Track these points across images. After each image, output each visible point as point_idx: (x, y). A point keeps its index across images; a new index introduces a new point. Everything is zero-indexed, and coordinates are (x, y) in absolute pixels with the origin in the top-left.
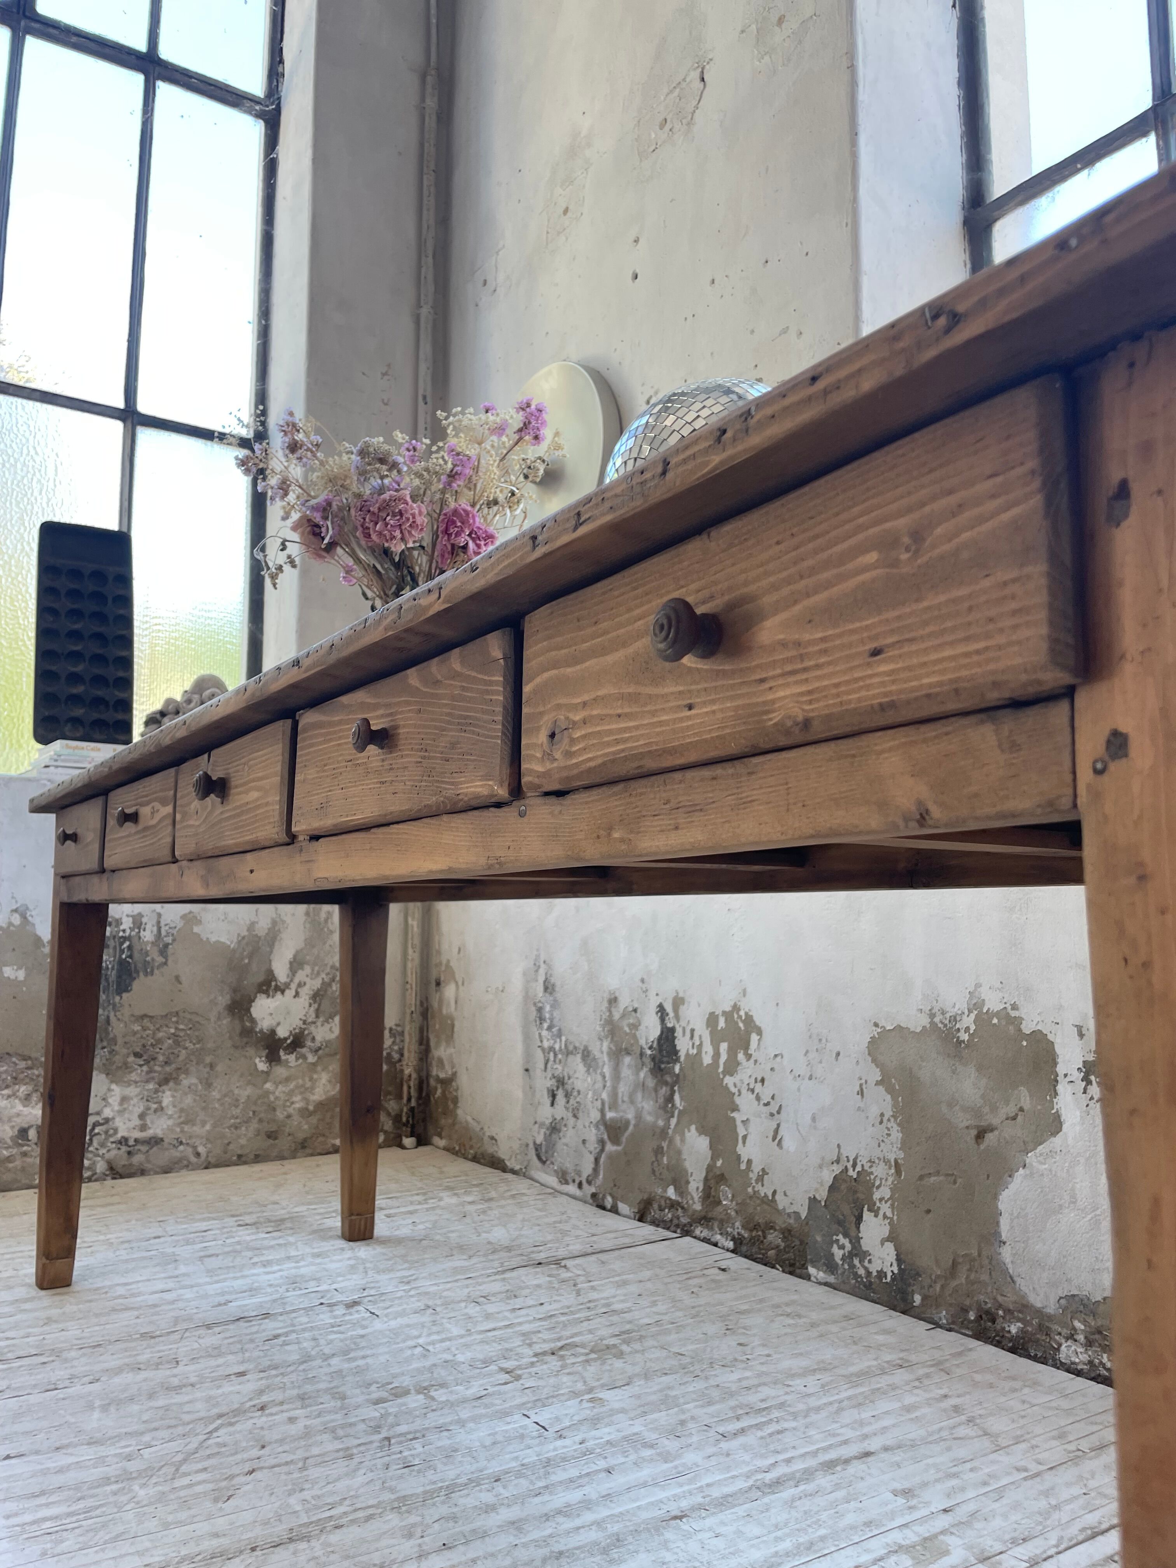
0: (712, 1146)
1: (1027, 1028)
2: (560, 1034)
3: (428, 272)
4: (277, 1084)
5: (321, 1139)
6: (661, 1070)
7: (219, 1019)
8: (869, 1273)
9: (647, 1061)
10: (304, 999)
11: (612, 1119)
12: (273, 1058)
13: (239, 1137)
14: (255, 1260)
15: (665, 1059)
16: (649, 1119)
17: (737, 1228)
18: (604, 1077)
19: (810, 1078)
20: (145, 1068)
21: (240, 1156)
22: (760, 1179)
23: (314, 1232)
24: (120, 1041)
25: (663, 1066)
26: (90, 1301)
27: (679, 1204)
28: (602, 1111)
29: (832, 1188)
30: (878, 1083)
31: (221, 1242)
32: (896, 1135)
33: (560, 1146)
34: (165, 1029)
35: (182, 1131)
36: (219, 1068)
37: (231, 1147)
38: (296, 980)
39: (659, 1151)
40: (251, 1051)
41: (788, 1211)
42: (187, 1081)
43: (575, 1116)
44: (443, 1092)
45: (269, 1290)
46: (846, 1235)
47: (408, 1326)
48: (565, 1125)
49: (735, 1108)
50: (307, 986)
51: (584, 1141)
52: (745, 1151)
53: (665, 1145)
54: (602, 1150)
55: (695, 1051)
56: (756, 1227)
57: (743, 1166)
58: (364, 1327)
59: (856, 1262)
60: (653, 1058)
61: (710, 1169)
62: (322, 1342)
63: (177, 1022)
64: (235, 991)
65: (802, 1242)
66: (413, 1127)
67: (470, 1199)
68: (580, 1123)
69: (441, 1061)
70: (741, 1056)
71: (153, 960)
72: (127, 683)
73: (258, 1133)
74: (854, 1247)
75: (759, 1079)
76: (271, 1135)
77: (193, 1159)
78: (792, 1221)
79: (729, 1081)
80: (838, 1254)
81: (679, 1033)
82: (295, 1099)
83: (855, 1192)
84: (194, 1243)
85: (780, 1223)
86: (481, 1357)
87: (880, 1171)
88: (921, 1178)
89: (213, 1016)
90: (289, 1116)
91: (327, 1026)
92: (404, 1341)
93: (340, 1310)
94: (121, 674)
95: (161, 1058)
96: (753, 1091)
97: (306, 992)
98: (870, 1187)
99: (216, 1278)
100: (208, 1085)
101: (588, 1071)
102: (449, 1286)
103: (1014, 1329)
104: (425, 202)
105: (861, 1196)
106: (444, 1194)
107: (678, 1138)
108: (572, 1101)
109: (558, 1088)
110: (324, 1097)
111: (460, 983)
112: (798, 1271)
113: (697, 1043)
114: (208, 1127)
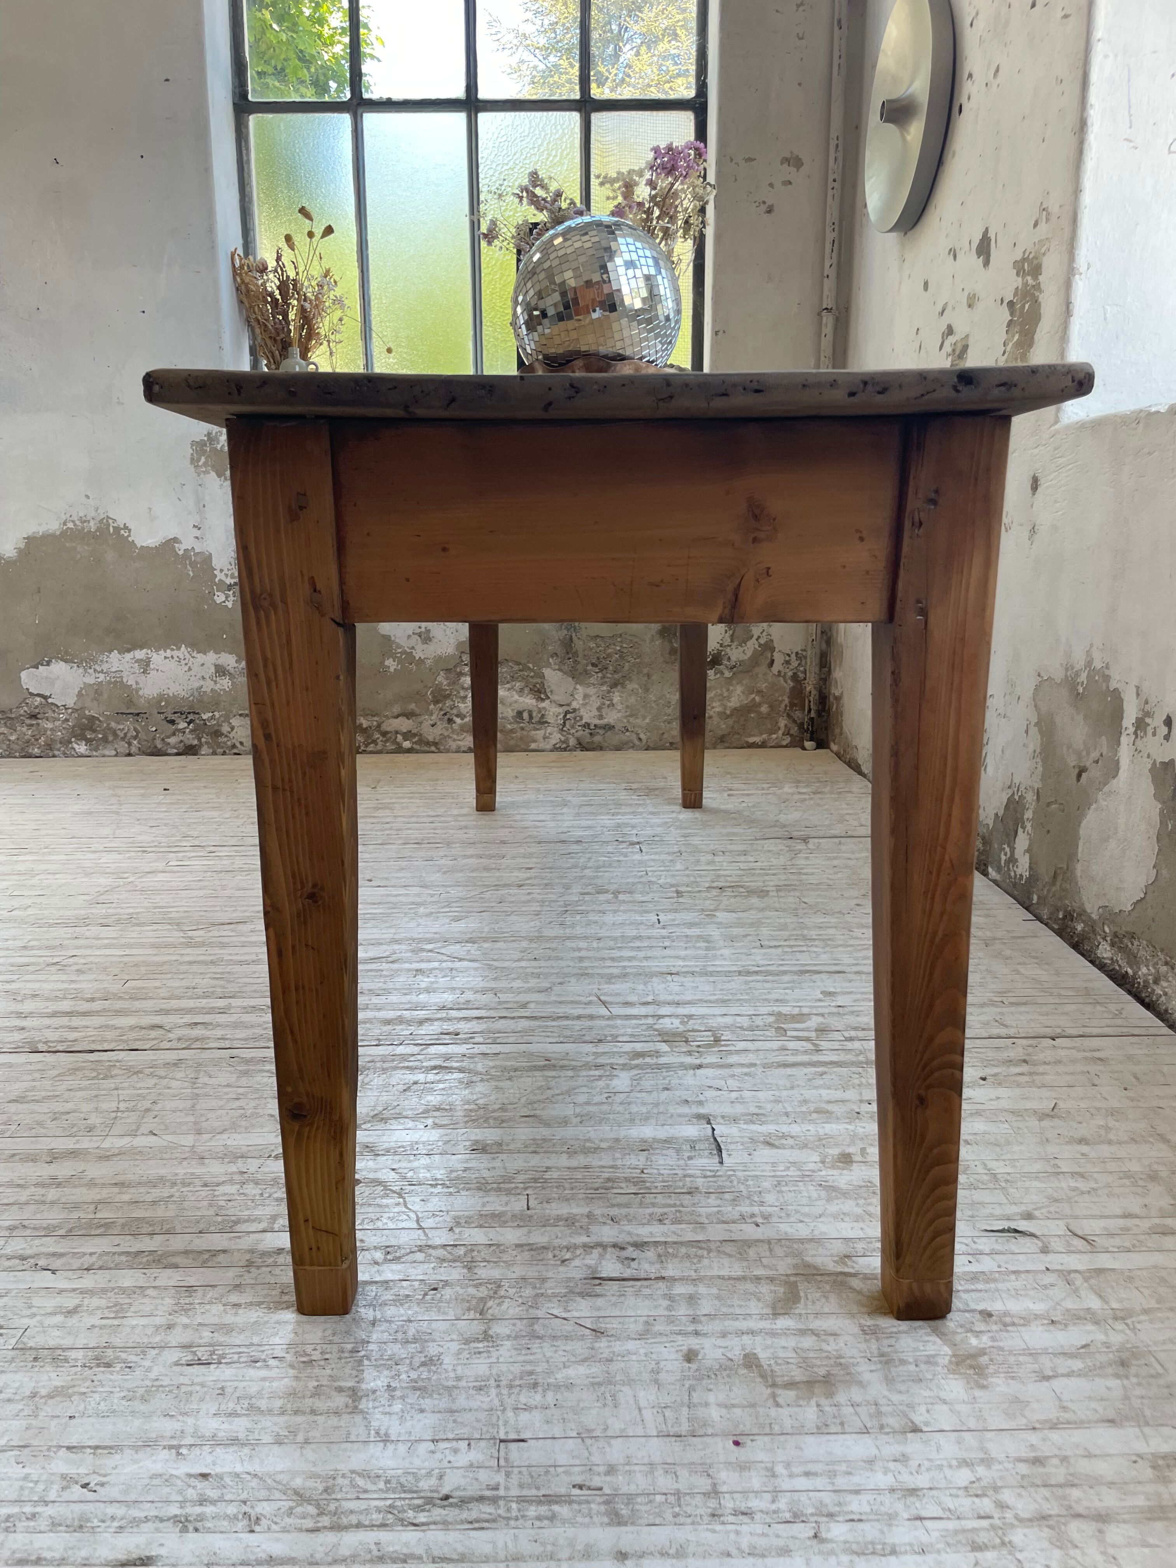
1: (1112, 686)
5: (736, 736)
7: (652, 640)
13: (671, 729)
14: (613, 811)
19: (1004, 717)
20: (600, 675)
21: (671, 744)
24: (580, 655)
30: (1035, 725)
31: (604, 797)
32: (1040, 768)
34: (613, 646)
36: (654, 677)
37: (665, 736)
42: (631, 686)
44: (836, 707)
45: (599, 829)
47: (653, 860)
58: (627, 856)
59: (1011, 866)
62: (593, 860)
63: (622, 642)
66: (812, 733)
67: (804, 790)
69: (836, 682)
77: (637, 742)
80: (1003, 859)
82: (715, 704)
84: (588, 796)
86: (674, 882)
87: (1030, 797)
89: (649, 638)
90: (711, 717)
91: (741, 649)
92: (640, 867)
93: (624, 846)
95: (611, 668)
99: (577, 818)
100: (647, 690)
102: (710, 842)
106: (789, 785)
110: (738, 705)
114: (647, 721)
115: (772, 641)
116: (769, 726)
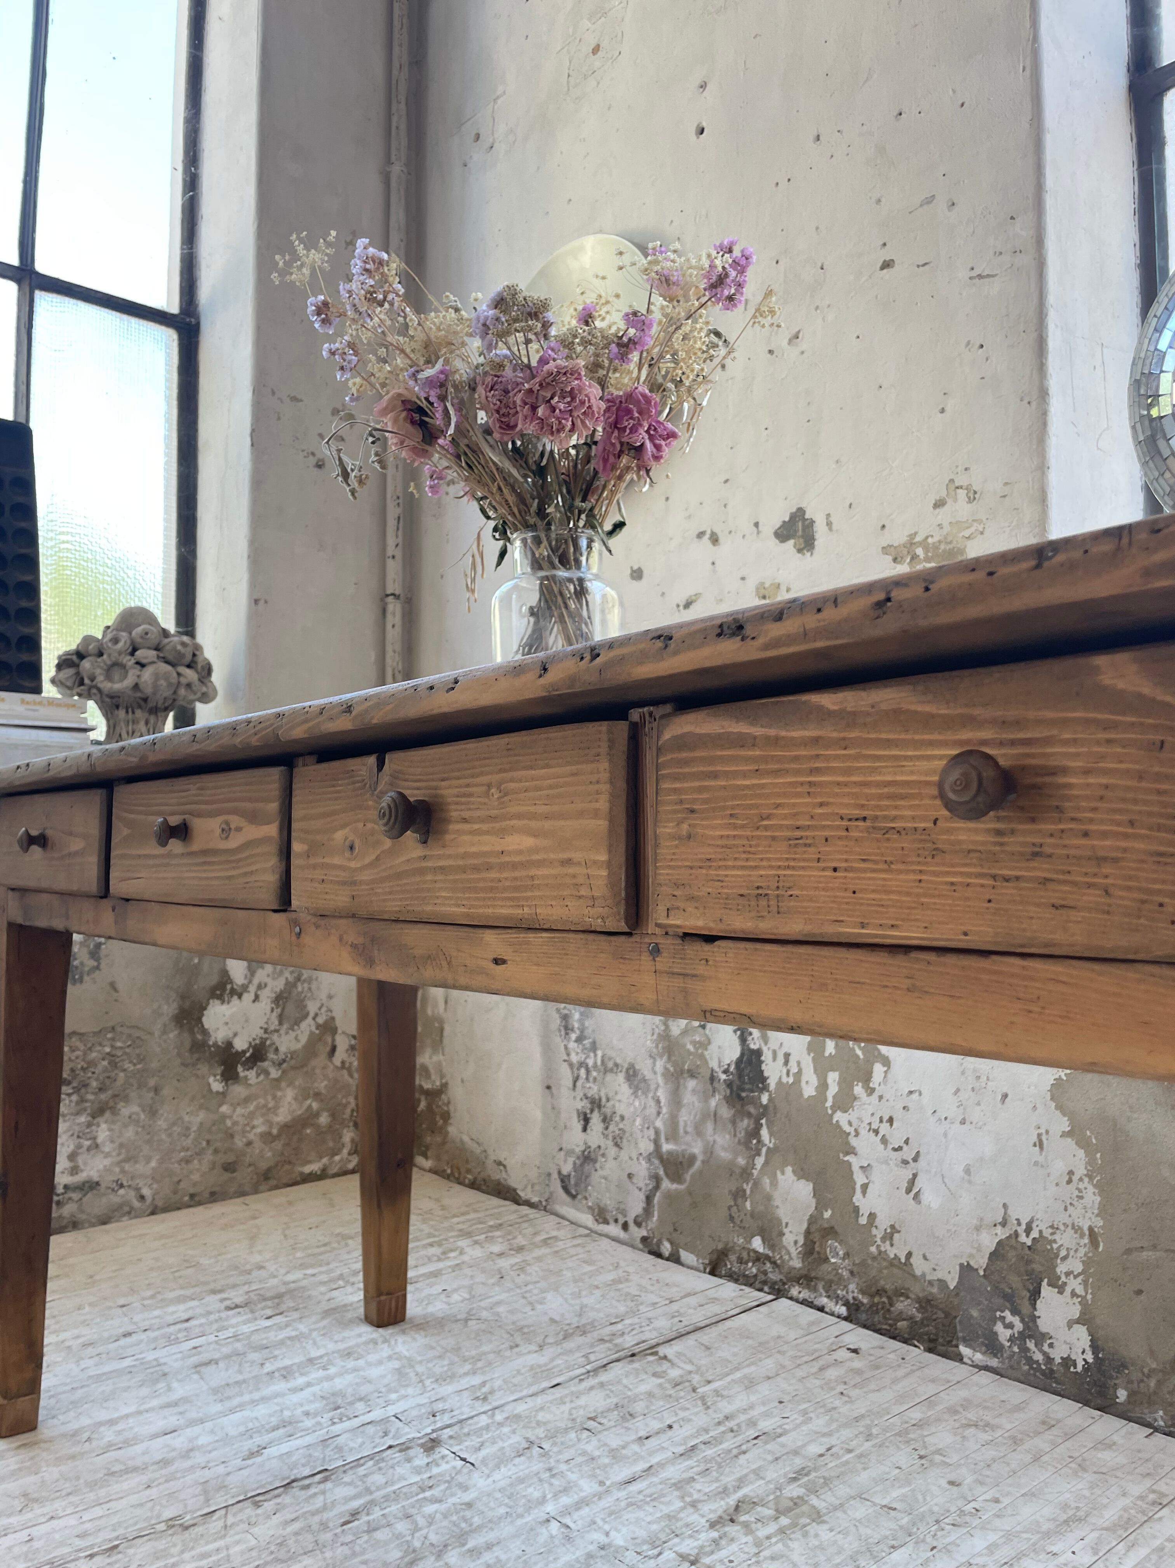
0: (816, 1193)
2: (594, 1047)
3: (400, 121)
4: (234, 1106)
5: (287, 1167)
6: (740, 1098)
7: (164, 1032)
8: (1049, 1360)
9: (722, 1087)
10: (265, 1004)
11: (670, 1153)
12: (230, 1075)
13: (191, 1172)
14: (268, 1367)
15: (747, 1086)
16: (725, 1156)
17: (852, 1291)
18: (658, 1102)
19: (963, 1122)
20: (75, 1097)
21: (192, 1196)
22: (889, 1236)
23: (327, 1313)
25: (744, 1094)
26: (73, 1457)
27: (768, 1258)
28: (656, 1143)
29: (995, 1255)
30: (1064, 1135)
31: (212, 1338)
32: (1092, 1198)
33: (595, 1178)
34: (98, 1048)
35: (123, 1171)
36: (165, 1092)
37: (182, 1185)
38: (256, 981)
39: (739, 1195)
40: (204, 1069)
41: (928, 1278)
42: (126, 1110)
43: (617, 1145)
44: (429, 1107)
45: (308, 1423)
46: (1015, 1312)
47: (521, 1481)
48: (603, 1155)
49: (851, 1151)
50: (268, 989)
51: (630, 1176)
52: (865, 1204)
53: (748, 1188)
54: (657, 1187)
55: (791, 1080)
56: (880, 1292)
57: (863, 1220)
58: (465, 1488)
59: (1031, 1344)
60: (729, 1084)
61: (813, 1220)
62: (421, 1522)
63: (113, 1039)
64: (183, 997)
65: (947, 1315)
67: (496, 1249)
68: (624, 1155)
69: (425, 1069)
70: (858, 1089)
71: (82, 964)
72: (33, 616)
73: (213, 1167)
74: (1026, 1326)
75: (886, 1118)
76: (229, 1168)
77: (136, 1204)
78: (935, 1290)
79: (840, 1117)
80: (1003, 1334)
81: (767, 1056)
82: (255, 1122)
83: (1029, 1262)
84: (177, 1341)
85: (916, 1290)
86: (642, 1533)
87: (1065, 1240)
88: (1128, 1251)
89: (157, 1029)
90: (249, 1144)
91: (292, 1034)
92: (528, 1510)
93: (421, 1460)
94: (24, 604)
95: (94, 1084)
96: (876, 1132)
97: (267, 995)
98: (1052, 1258)
99: (228, 1404)
100: (153, 1113)
101: (635, 1093)
102: (539, 1400)
104: (396, 35)
105: (1037, 1267)
106: (463, 1243)
107: (766, 1181)
108: (612, 1127)
109: (592, 1111)
110: (289, 1118)
112: (940, 1348)
113: (794, 1070)
114: (153, 1164)
115: (333, 1019)
116: (331, 1144)
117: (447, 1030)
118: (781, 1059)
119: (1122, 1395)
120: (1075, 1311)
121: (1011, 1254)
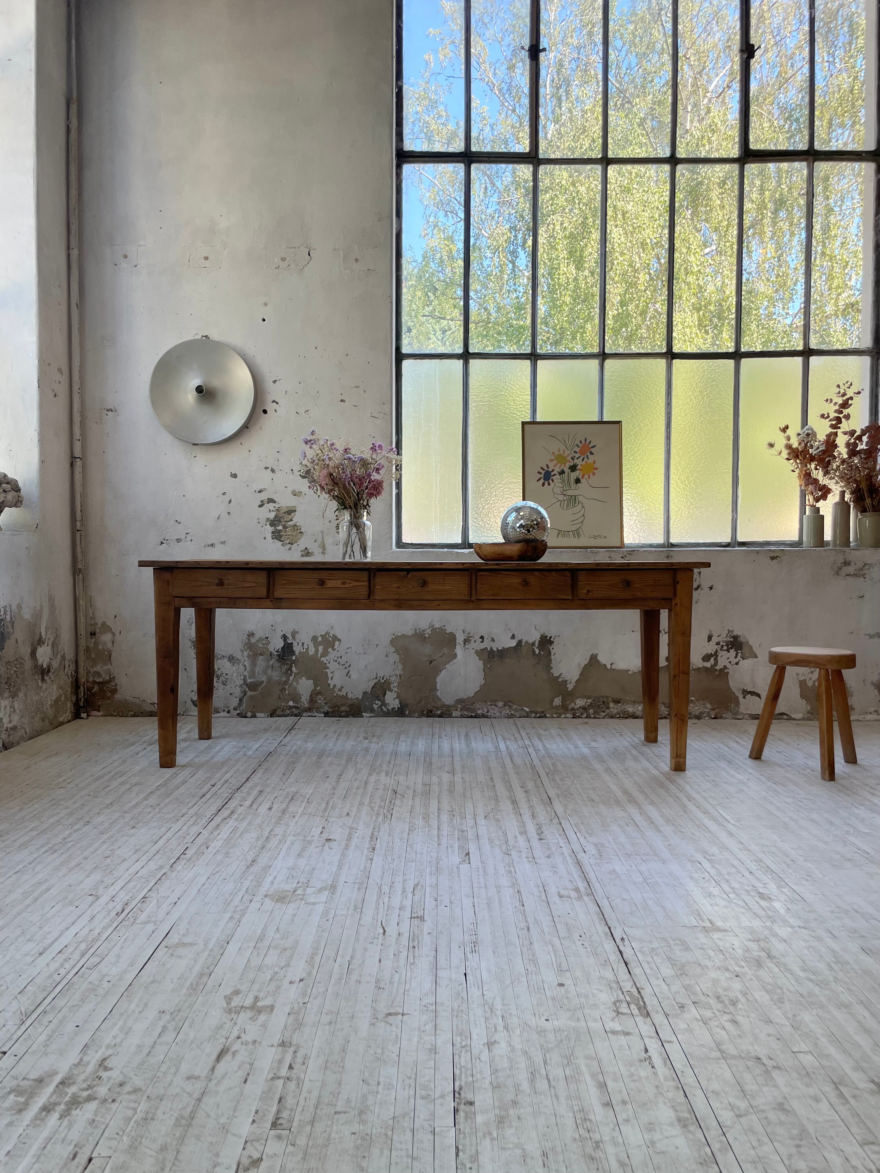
0: (314, 683)
1: (448, 632)
4: (44, 692)
6: (283, 659)
7: (29, 661)
8: (388, 710)
9: (275, 657)
10: (50, 647)
11: (251, 682)
12: (43, 679)
13: (35, 722)
15: (286, 655)
16: (276, 679)
17: (327, 708)
18: (245, 666)
20: (9, 690)
22: (340, 690)
25: (285, 658)
27: (294, 706)
28: (245, 680)
29: (373, 687)
30: (394, 652)
32: (400, 667)
34: (13, 668)
35: (21, 721)
36: (29, 687)
39: (283, 690)
40: (37, 676)
41: (353, 698)
42: (20, 695)
43: (225, 684)
44: (101, 688)
46: (379, 700)
48: (218, 688)
49: (328, 668)
51: (232, 693)
52: (331, 683)
53: (287, 687)
54: (245, 694)
55: (304, 650)
56: (336, 706)
57: (331, 687)
60: (278, 655)
61: (313, 691)
63: (17, 664)
64: (32, 645)
65: (358, 706)
66: (86, 708)
68: (229, 686)
69: (97, 673)
70: (330, 650)
73: (40, 719)
74: (382, 703)
75: (339, 656)
76: (43, 720)
78: (354, 701)
79: (324, 659)
80: (375, 707)
81: (295, 644)
82: (48, 700)
83: (383, 687)
85: (349, 702)
87: (393, 679)
88: (409, 678)
89: (27, 659)
90: (47, 709)
91: (56, 661)
96: (336, 661)
98: (389, 684)
100: (26, 696)
101: (233, 665)
103: (439, 712)
105: (385, 687)
107: (294, 683)
111: (117, 633)
112: (356, 716)
113: (306, 647)
114: (27, 718)
116: (65, 709)
117: (114, 654)
118: (301, 644)
119: (407, 712)
120: (395, 696)
121: (378, 686)
